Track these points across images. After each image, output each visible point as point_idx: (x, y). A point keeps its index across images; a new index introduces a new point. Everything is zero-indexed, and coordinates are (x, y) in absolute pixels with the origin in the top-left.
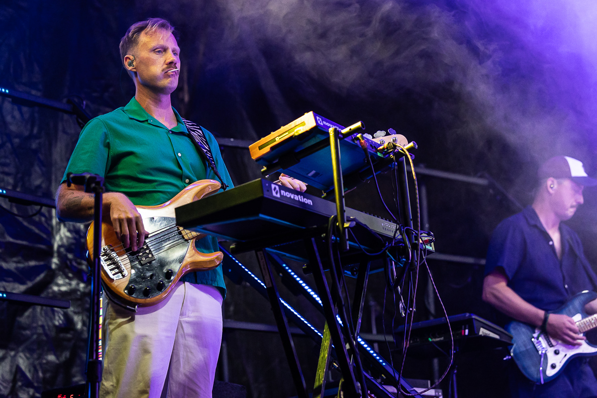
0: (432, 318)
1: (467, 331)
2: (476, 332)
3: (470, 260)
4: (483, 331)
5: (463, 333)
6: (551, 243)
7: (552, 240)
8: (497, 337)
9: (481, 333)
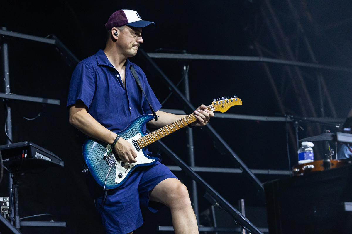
0: (10, 143)
1: (26, 155)
2: (33, 156)
3: (40, 100)
4: (38, 155)
5: (23, 156)
6: (118, 76)
7: (119, 74)
8: (49, 160)
9: (36, 157)
